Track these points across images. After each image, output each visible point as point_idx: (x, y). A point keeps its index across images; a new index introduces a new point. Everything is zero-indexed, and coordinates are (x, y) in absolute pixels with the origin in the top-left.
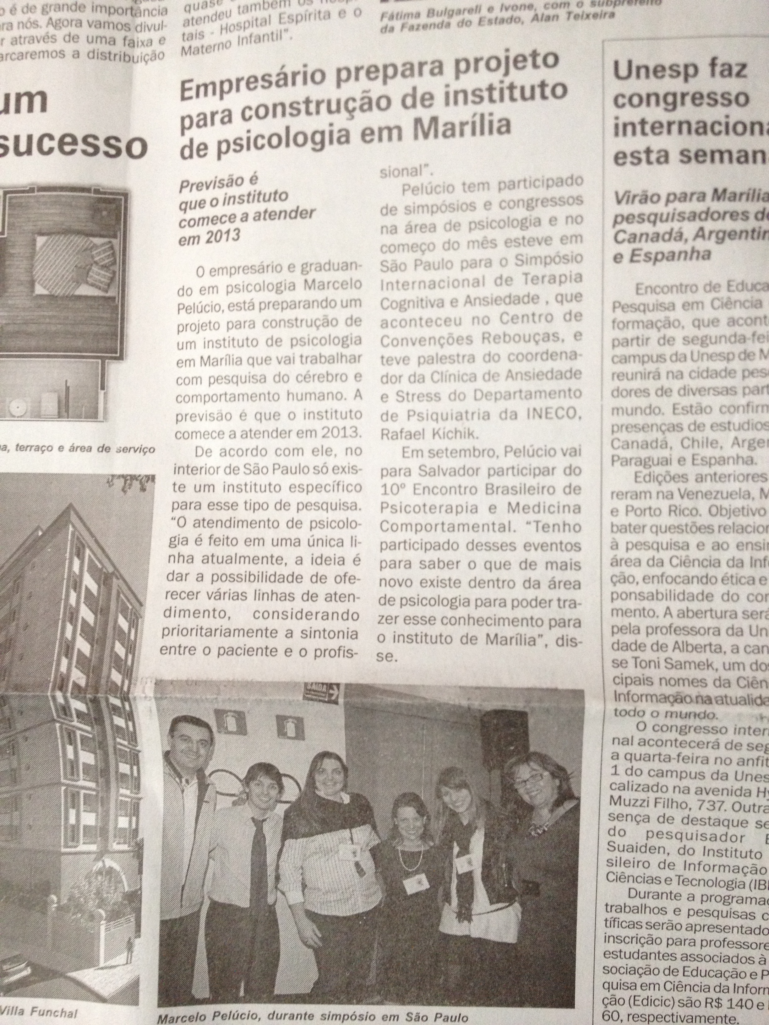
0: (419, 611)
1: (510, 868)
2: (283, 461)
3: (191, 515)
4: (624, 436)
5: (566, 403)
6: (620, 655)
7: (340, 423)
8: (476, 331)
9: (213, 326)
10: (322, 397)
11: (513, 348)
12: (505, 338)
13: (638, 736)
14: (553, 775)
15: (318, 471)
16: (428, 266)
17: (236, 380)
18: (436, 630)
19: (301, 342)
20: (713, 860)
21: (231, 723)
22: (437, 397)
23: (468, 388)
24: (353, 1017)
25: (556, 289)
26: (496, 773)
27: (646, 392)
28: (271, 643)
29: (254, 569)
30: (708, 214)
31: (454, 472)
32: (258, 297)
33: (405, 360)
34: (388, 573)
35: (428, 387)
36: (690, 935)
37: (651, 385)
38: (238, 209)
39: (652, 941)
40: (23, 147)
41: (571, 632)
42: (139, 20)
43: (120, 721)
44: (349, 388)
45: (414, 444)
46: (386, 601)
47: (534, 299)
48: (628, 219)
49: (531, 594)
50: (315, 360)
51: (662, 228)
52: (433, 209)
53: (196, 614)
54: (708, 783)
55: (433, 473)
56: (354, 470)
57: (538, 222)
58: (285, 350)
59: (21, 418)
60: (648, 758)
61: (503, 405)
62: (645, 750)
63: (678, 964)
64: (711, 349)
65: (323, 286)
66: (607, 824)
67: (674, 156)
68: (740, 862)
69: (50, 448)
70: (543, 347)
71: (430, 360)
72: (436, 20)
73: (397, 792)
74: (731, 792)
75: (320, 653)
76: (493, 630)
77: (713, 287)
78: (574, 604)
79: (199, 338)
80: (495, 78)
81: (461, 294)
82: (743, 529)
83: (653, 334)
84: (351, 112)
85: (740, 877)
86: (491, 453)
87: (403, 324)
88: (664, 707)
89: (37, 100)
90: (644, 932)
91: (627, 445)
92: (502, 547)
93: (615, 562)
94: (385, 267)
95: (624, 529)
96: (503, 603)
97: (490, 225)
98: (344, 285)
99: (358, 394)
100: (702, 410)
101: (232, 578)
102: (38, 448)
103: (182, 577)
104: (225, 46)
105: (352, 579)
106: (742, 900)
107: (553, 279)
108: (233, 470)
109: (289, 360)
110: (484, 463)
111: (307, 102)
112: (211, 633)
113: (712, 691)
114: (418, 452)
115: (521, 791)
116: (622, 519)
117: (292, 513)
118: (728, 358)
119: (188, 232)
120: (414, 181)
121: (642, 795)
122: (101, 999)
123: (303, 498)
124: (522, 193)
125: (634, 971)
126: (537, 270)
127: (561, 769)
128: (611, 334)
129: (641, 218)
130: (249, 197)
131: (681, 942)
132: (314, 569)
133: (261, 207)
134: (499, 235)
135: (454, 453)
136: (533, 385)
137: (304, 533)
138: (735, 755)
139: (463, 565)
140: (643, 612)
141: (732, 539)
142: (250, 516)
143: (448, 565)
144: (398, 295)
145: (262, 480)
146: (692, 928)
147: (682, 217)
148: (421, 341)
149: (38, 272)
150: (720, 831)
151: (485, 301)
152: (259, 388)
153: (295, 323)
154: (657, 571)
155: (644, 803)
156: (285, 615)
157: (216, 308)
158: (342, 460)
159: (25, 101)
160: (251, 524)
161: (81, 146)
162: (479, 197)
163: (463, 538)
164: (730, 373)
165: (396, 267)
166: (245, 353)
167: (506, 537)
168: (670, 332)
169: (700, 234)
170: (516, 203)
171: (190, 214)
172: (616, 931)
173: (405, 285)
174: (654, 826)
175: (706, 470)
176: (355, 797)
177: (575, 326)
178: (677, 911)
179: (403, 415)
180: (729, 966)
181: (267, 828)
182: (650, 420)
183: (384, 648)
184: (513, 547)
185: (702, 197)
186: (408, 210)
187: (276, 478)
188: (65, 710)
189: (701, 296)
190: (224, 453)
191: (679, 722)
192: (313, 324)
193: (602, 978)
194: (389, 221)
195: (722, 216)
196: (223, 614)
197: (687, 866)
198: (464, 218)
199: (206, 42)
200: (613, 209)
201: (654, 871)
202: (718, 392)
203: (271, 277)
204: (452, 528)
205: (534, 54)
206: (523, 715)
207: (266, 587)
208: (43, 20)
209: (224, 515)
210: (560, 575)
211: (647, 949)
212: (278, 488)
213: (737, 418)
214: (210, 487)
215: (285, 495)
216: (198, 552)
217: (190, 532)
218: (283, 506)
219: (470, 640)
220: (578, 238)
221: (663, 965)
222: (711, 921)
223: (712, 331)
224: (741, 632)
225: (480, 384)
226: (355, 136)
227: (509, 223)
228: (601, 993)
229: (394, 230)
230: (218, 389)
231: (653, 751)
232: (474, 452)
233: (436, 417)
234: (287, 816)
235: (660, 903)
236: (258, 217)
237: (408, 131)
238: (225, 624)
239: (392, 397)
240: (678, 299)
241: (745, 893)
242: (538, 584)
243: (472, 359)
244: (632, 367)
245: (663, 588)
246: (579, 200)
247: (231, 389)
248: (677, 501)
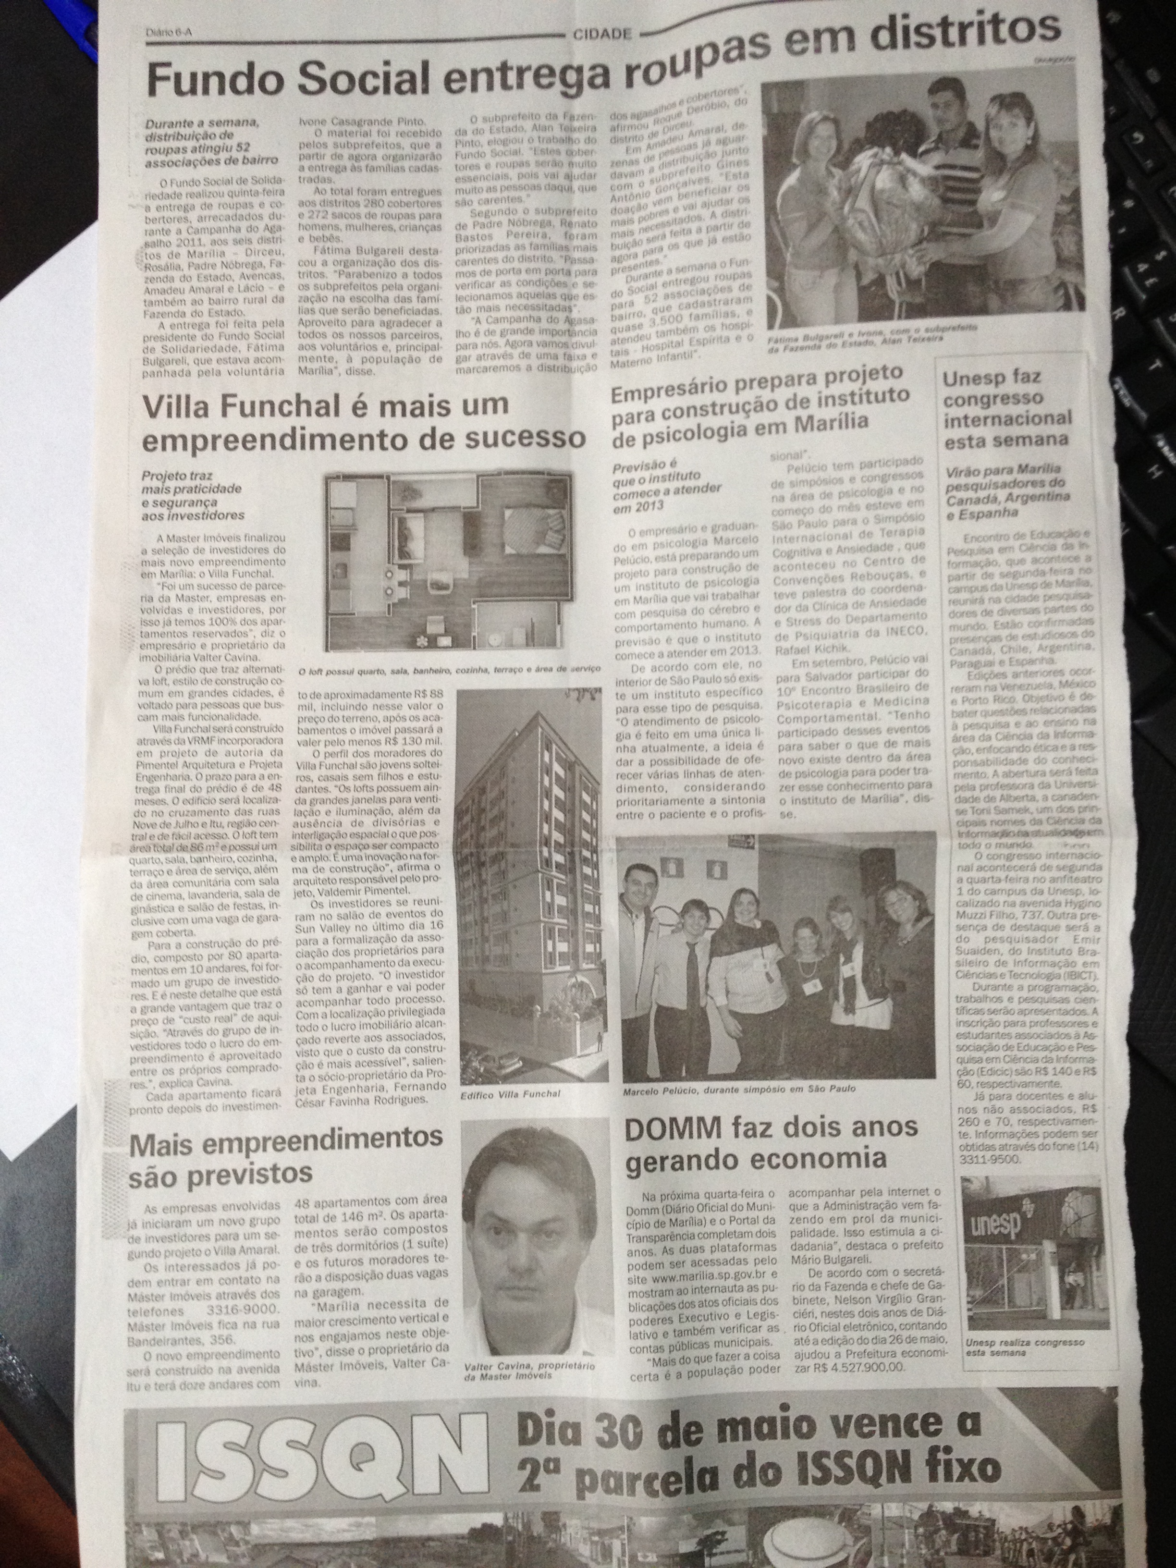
0: (810, 781)
1: (883, 972)
2: (700, 673)
3: (632, 717)
4: (959, 646)
5: (916, 623)
6: (962, 806)
7: (744, 644)
8: (847, 572)
9: (646, 574)
10: (730, 624)
11: (874, 583)
12: (868, 576)
13: (977, 864)
14: (915, 898)
15: (728, 680)
16: (809, 525)
17: (663, 614)
18: (822, 794)
19: (713, 583)
20: (1034, 958)
21: (672, 868)
22: (818, 622)
23: (841, 614)
24: (768, 1090)
25: (905, 540)
26: (871, 899)
27: (974, 614)
28: (700, 808)
29: (683, 755)
30: (1015, 483)
31: (833, 677)
32: (678, 551)
33: (793, 595)
34: (785, 755)
35: (811, 614)
36: (1021, 1018)
37: (978, 608)
38: (662, 486)
39: (992, 1024)
40: (490, 440)
41: (924, 791)
42: (575, 339)
43: (588, 871)
44: (750, 617)
45: (801, 657)
46: (784, 775)
47: (889, 547)
48: (957, 488)
49: (894, 765)
50: (724, 597)
51: (982, 494)
52: (811, 483)
53: (641, 789)
54: (1029, 898)
55: (816, 678)
56: (756, 678)
57: (891, 491)
58: (700, 590)
59: (498, 647)
60: (984, 880)
61: (868, 626)
62: (982, 874)
63: (1014, 1042)
64: (1021, 581)
65: (728, 542)
66: (955, 934)
67: (989, 441)
68: (1057, 959)
69: (520, 670)
70: (897, 582)
71: (813, 594)
72: (810, 343)
73: (797, 917)
74: (1046, 904)
75: (737, 814)
76: (866, 793)
77: (1019, 536)
78: (926, 771)
79: (633, 583)
80: (856, 386)
81: (834, 545)
82: (1048, 711)
83: (978, 571)
84: (747, 413)
85: (1056, 970)
86: (860, 662)
87: (791, 568)
88: (994, 841)
89: (500, 404)
90: (986, 1017)
91: (962, 653)
92: (871, 731)
93: (956, 739)
94: (776, 526)
95: (961, 714)
96: (873, 773)
97: (855, 494)
98: (744, 540)
99: (757, 621)
100: (1015, 625)
101: (666, 762)
102: (512, 670)
103: (628, 763)
104: (648, 361)
105: (758, 760)
106: (1059, 988)
107: (902, 533)
108: (661, 682)
109: (704, 598)
110: (855, 670)
111: (714, 405)
112: (653, 802)
113: (1029, 828)
114: (804, 664)
115: (891, 911)
116: (960, 707)
117: (709, 712)
118: (1033, 586)
119: (621, 504)
120: (797, 463)
121: (980, 910)
122: (581, 1080)
123: (718, 701)
124: (877, 471)
125: (979, 1048)
126: (891, 526)
127: (921, 893)
128: (947, 572)
129: (966, 487)
130: (670, 477)
131: (1014, 1024)
132: (728, 753)
133: (679, 484)
134: (861, 501)
135: (832, 663)
136: (891, 611)
137: (719, 727)
138: (1047, 875)
139: (842, 746)
140: (977, 775)
141: (1040, 718)
142: (676, 716)
143: (831, 746)
144: (786, 547)
145: (685, 688)
146: (1022, 1012)
147: (996, 486)
148: (805, 580)
149: (508, 536)
150: (1039, 934)
151: (853, 550)
152: (681, 619)
153: (709, 569)
154: (986, 744)
155: (982, 916)
156: (709, 788)
157: (645, 560)
158: (746, 671)
159: (490, 405)
160: (678, 722)
161: (536, 439)
162: (846, 474)
163: (840, 726)
164: (1035, 598)
165: (784, 526)
166: (669, 593)
167: (873, 724)
168: (990, 569)
169: (1010, 498)
170: (874, 478)
171: (622, 490)
172: (965, 1017)
173: (791, 540)
174: (990, 933)
175: (1019, 669)
176: (765, 923)
177: (920, 566)
178: (1010, 999)
179: (792, 637)
180: (1052, 1042)
181: (698, 950)
182: (979, 633)
183: (785, 809)
184: (878, 731)
185: (1010, 471)
186: (793, 484)
187: (696, 687)
188: (548, 862)
189: (1011, 542)
190: (654, 669)
191: (1006, 851)
192: (721, 570)
193: (956, 1054)
194: (778, 492)
195: (1025, 484)
196: (661, 789)
197: (1016, 963)
198: (835, 489)
199: (631, 358)
200: (946, 481)
201: (991, 969)
202: (1026, 612)
203: (688, 536)
204: (832, 719)
205: (885, 369)
206: (891, 852)
207: (693, 768)
208: (502, 342)
209: (657, 716)
210: (915, 751)
211: (990, 1030)
212: (697, 694)
213: (1041, 630)
214: (645, 695)
215: (703, 699)
216: (639, 744)
217: (631, 729)
218: (702, 707)
219: (849, 800)
220: (920, 502)
221: (1002, 1042)
222: (1036, 1006)
223: (1021, 568)
224: (1049, 786)
225: (850, 611)
226: (751, 430)
227: (870, 492)
228: (956, 1067)
229: (782, 499)
230: (649, 621)
231: (988, 874)
232: (847, 662)
233: (818, 637)
234: (713, 940)
235: (997, 994)
236: (677, 492)
237: (791, 426)
238: (663, 796)
239: (784, 623)
240: (995, 545)
241: (1061, 982)
242: (899, 758)
243: (844, 593)
244: (964, 596)
245: (991, 756)
246: (920, 475)
247: (659, 620)
248: (999, 692)
